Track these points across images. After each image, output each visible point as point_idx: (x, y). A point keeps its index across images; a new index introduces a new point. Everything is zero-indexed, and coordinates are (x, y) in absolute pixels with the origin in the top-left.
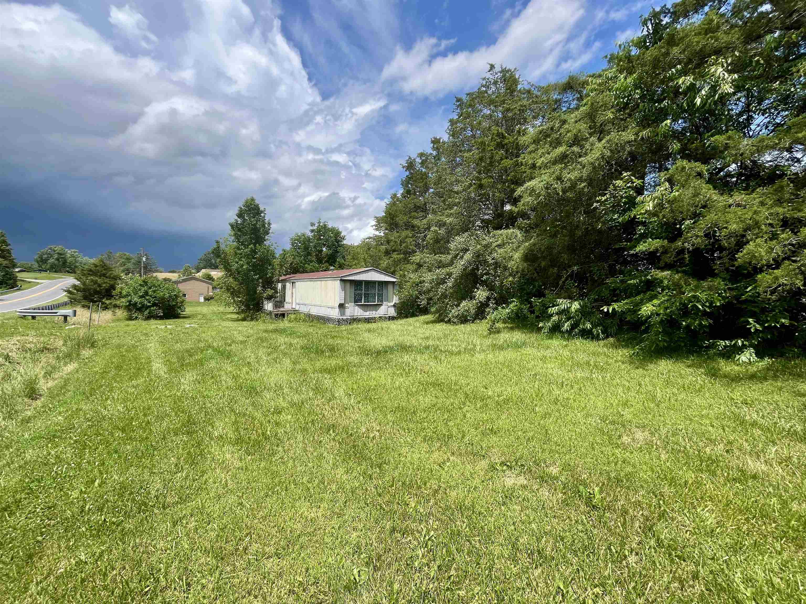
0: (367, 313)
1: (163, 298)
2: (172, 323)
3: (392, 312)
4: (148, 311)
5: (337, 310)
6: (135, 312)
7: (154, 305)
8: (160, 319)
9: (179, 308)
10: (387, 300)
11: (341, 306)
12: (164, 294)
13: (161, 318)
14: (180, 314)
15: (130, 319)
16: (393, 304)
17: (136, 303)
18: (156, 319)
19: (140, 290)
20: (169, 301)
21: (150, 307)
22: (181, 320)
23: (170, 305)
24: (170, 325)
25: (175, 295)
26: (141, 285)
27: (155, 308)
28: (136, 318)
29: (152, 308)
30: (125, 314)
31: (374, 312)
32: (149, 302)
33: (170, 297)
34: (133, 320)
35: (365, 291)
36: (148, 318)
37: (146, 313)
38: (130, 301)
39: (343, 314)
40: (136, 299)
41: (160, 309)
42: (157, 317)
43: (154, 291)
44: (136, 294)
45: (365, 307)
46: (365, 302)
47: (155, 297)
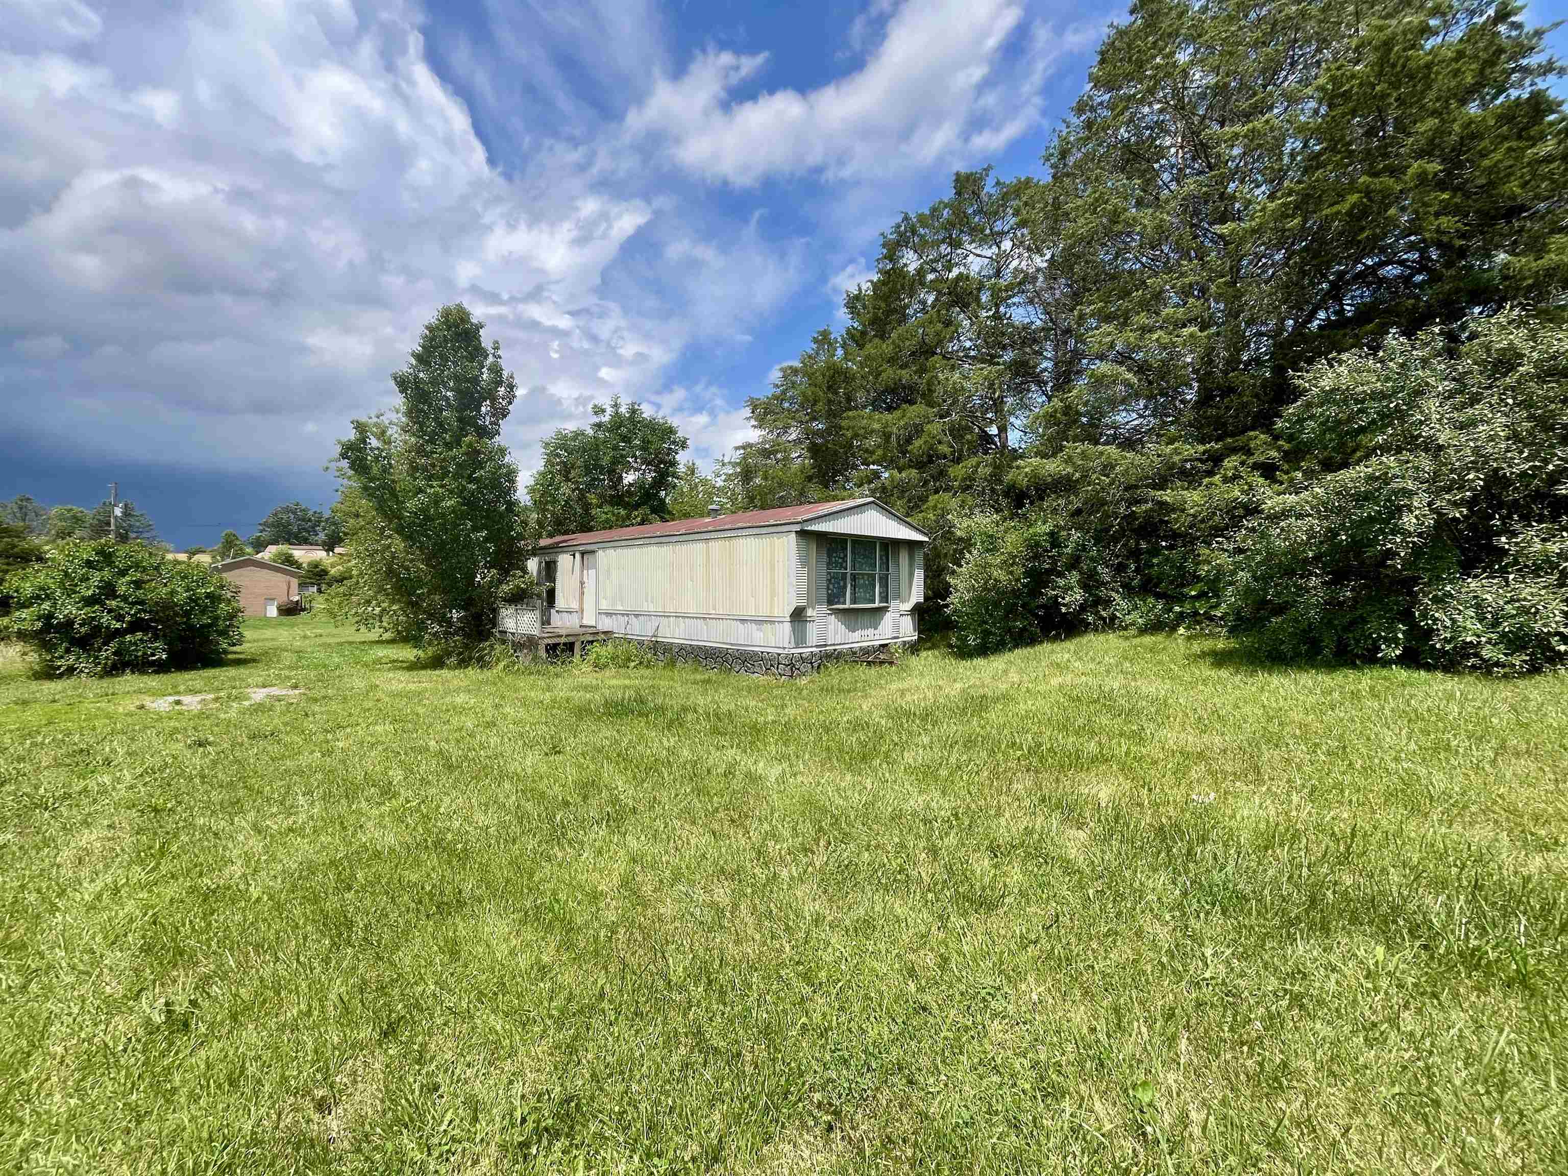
0: (856, 636)
1: (166, 606)
2: (199, 684)
3: (908, 630)
4: (113, 646)
5: (787, 627)
6: (68, 651)
7: (136, 625)
8: (157, 672)
9: (224, 633)
10: (898, 596)
11: (798, 616)
12: (173, 593)
13: (161, 668)
14: (225, 652)
15: (48, 673)
16: (908, 606)
17: (69, 623)
18: (143, 672)
19: (84, 579)
20: (187, 614)
21: (118, 633)
22: (232, 672)
23: (191, 628)
24: (193, 692)
25: (208, 596)
26: (89, 564)
27: (139, 635)
28: (71, 670)
29: (128, 638)
30: (33, 657)
31: (871, 631)
32: (119, 618)
33: (193, 600)
34: (60, 676)
35: (854, 567)
36: (114, 669)
37: (107, 653)
38: (50, 616)
39: (800, 638)
40: (69, 609)
41: (156, 638)
42: (142, 666)
43: (138, 584)
44: (70, 592)
45: (852, 617)
46: (854, 601)
47: (142, 603)
